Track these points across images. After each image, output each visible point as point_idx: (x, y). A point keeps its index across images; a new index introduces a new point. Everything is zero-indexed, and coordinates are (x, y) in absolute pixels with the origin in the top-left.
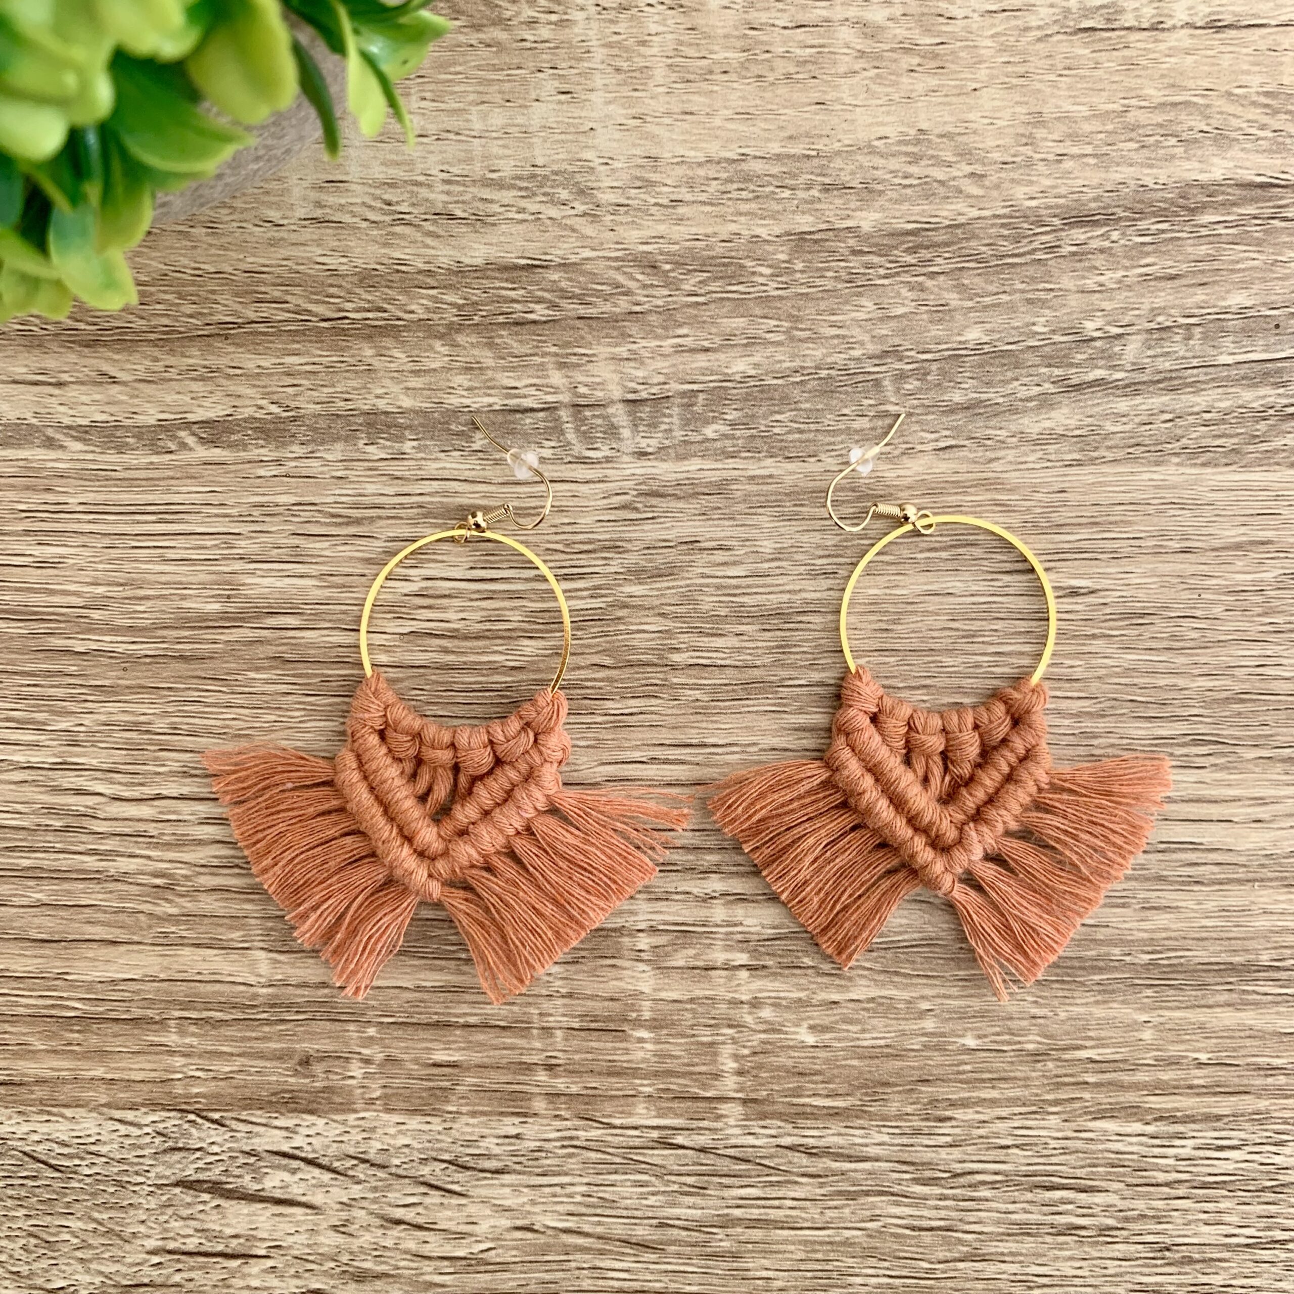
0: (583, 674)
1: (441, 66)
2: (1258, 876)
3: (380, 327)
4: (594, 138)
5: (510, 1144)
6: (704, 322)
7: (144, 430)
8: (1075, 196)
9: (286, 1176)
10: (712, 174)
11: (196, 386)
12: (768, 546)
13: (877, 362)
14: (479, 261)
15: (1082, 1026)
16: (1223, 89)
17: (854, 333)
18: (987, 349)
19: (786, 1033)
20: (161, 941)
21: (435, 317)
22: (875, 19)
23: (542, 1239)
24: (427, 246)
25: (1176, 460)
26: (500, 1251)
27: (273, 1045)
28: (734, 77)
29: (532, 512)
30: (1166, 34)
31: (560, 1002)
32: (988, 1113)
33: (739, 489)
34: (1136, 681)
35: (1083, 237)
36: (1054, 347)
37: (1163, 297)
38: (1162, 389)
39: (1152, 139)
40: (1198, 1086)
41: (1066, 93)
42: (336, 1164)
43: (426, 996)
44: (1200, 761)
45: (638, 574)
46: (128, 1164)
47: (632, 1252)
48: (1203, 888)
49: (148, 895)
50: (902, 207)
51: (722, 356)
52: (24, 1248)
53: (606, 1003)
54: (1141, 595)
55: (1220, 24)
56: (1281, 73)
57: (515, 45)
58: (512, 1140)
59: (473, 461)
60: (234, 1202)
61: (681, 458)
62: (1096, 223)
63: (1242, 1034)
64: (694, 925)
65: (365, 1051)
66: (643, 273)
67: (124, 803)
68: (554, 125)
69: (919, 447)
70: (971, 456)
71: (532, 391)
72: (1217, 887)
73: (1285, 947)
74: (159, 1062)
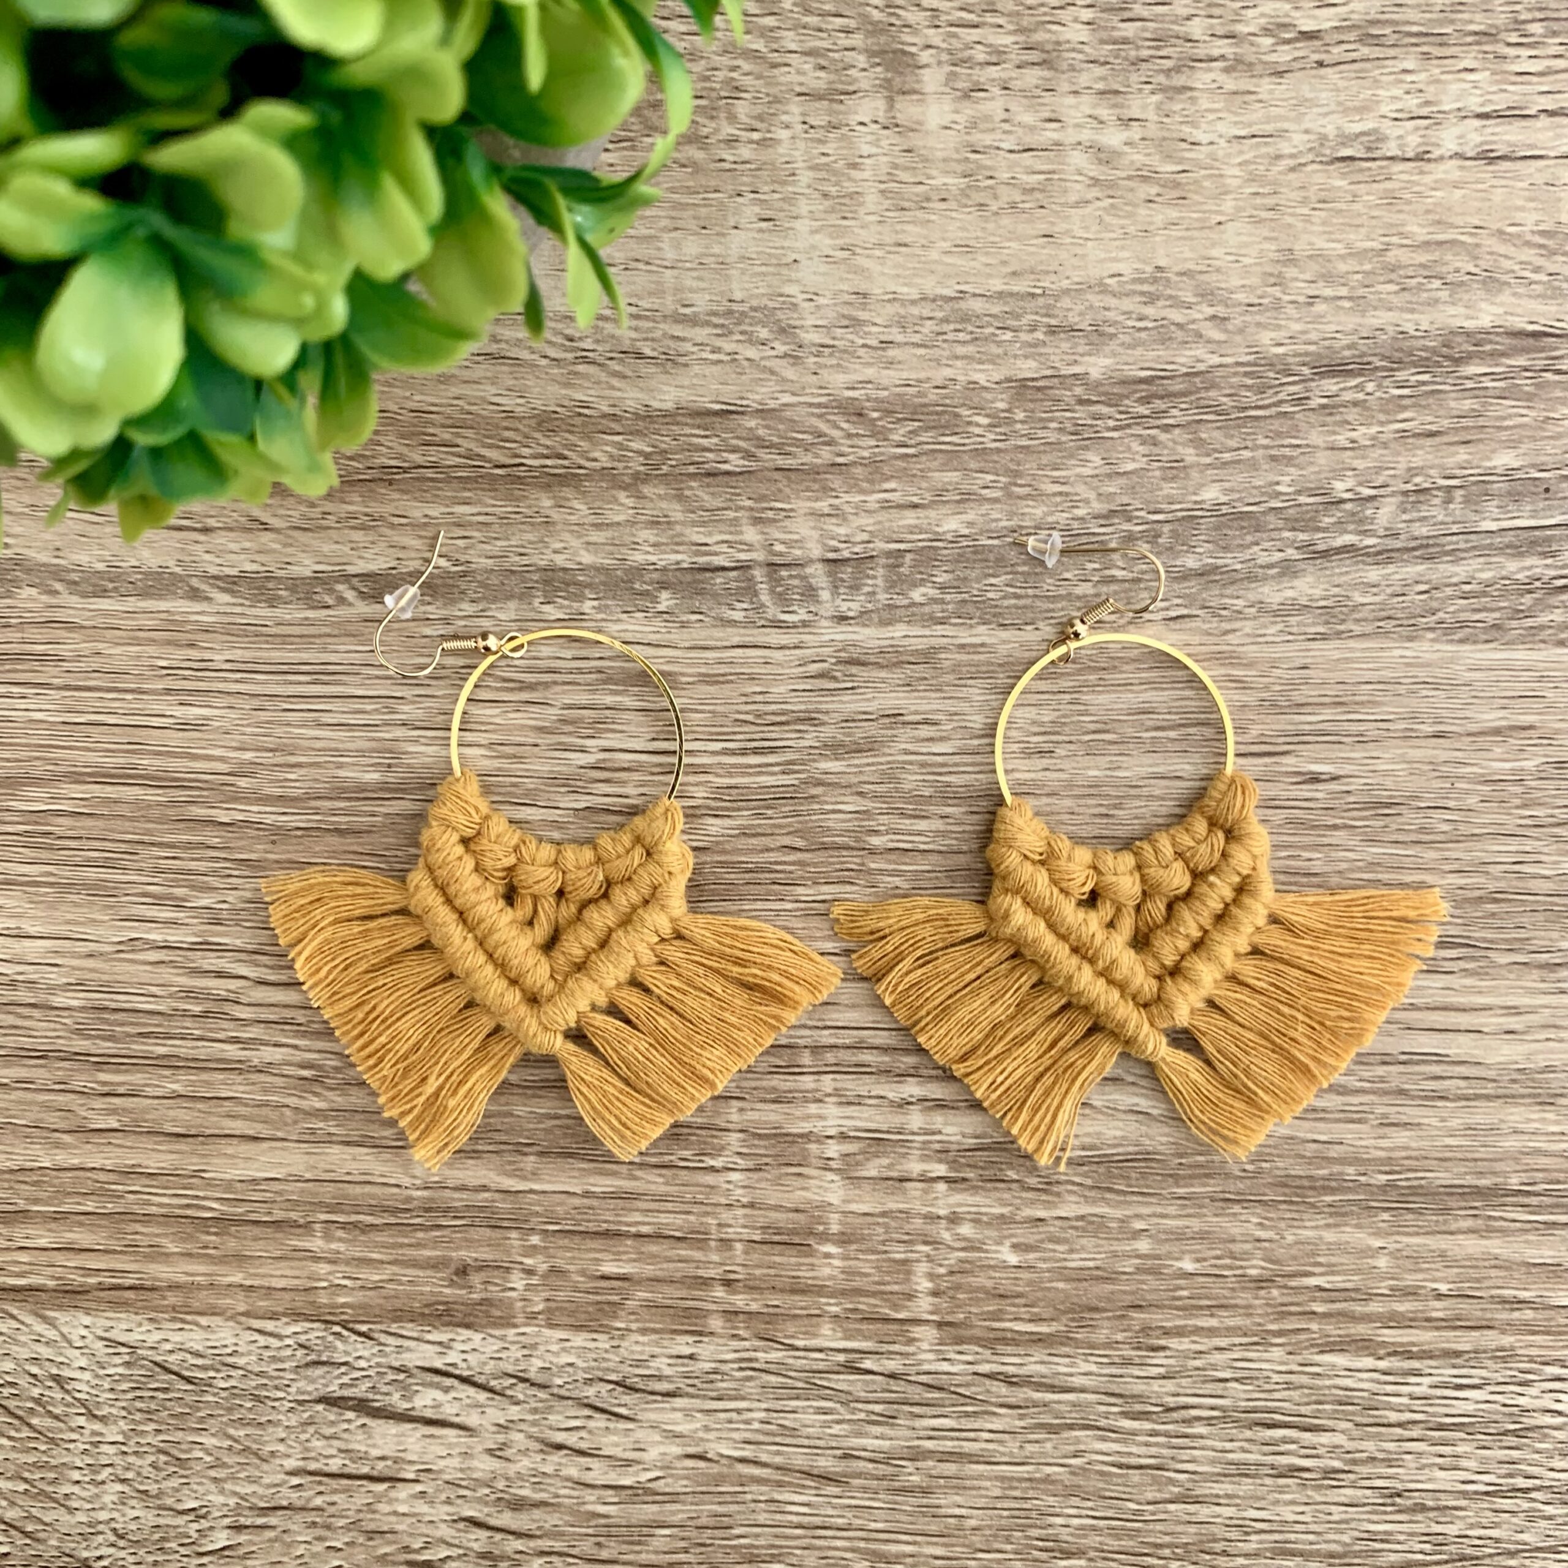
0: (773, 856)
2: (1509, 1092)
3: (559, 475)
4: (797, 271)
5: (683, 1365)
6: (914, 476)
7: (298, 582)
8: (1327, 343)
9: (438, 1395)
10: (926, 313)
11: (358, 536)
12: (978, 721)
13: (1103, 522)
14: (669, 405)
15: (1311, 1251)
16: (1495, 226)
17: (1078, 490)
18: (1225, 509)
19: (987, 1251)
20: (306, 1137)
21: (620, 465)
22: (1111, 143)
23: (715, 1469)
24: (613, 388)
25: (1430, 635)
26: (669, 1480)
27: (427, 1253)
28: (953, 205)
29: (721, 679)
30: (1433, 165)
31: (740, 1212)
32: (1205, 1344)
33: (948, 659)
34: (1380, 876)
35: (1335, 388)
36: (1298, 509)
37: (1421, 456)
38: (1417, 557)
39: (1414, 281)
40: (1437, 1320)
41: (1321, 229)
42: (493, 1383)
43: (595, 1203)
44: (1448, 966)
45: (835, 749)
46: (268, 1378)
47: (813, 1484)
48: (1448, 1104)
49: (294, 1088)
50: (1135, 352)
51: (932, 513)
52: (154, 1465)
53: (791, 1215)
54: (1389, 783)
55: (1493, 155)
56: (1559, 211)
57: (713, 166)
58: (686, 1361)
59: (658, 623)
60: (381, 1422)
61: (885, 623)
62: (1350, 373)
63: (1486, 1264)
64: (888, 1132)
65: (528, 1261)
66: (848, 421)
67: (270, 988)
68: (754, 256)
69: (1148, 617)
70: (1206, 626)
71: (724, 548)
72: (1464, 1103)
73: (1537, 1170)
74: (302, 1268)
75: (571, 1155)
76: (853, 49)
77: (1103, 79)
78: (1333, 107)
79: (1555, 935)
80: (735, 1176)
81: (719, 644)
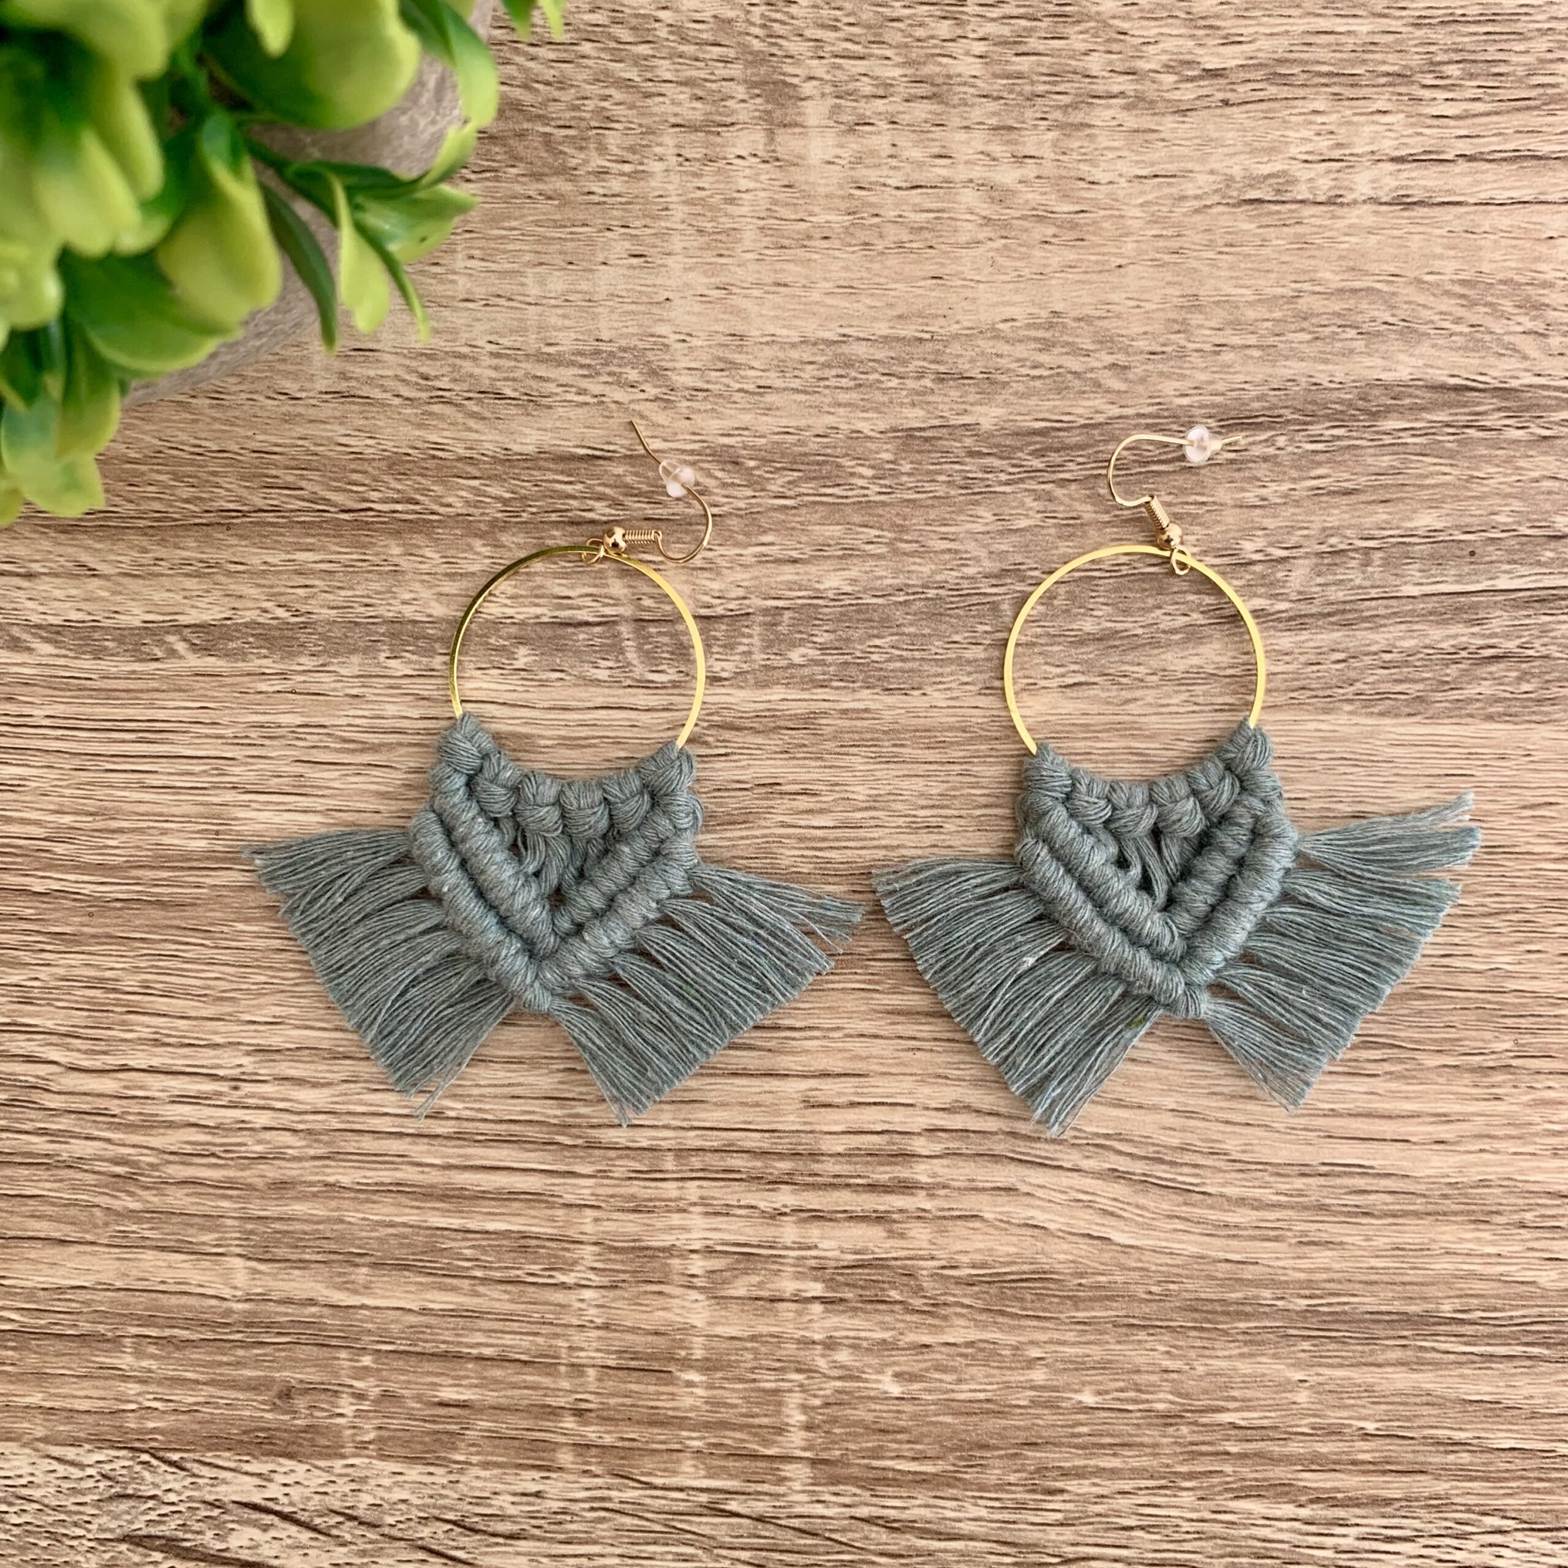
1: (493, 220)
2: (1440, 1208)
3: (411, 521)
4: (670, 310)
5: (529, 1504)
6: (793, 529)
7: (126, 632)
8: (1234, 394)
9: (256, 1534)
10: (807, 357)
11: (191, 583)
12: (861, 793)
13: (995, 582)
14: (531, 449)
15: (1224, 1383)
16: (1412, 275)
17: (968, 548)
18: (1125, 570)
19: (867, 1381)
20: (118, 1241)
21: (477, 512)
22: (1005, 181)
24: (470, 430)
25: (1348, 707)
27: (248, 1373)
28: (836, 244)
29: (583, 742)
30: (1345, 209)
31: (594, 1334)
32: (1108, 1486)
33: (829, 724)
35: (1243, 442)
37: (1337, 515)
38: (1333, 624)
39: (1327, 331)
40: (1363, 1462)
41: (1228, 274)
42: (317, 1521)
43: (432, 1321)
44: (1372, 1068)
46: (66, 1512)
48: (1373, 1221)
49: (106, 1186)
50: (1029, 402)
51: (812, 569)
53: (650, 1338)
55: (1409, 200)
56: (1480, 259)
57: (580, 198)
58: (531, 1499)
59: (515, 681)
61: (762, 685)
62: (1259, 427)
63: (1418, 1400)
64: (759, 1246)
65: (359, 1384)
66: (722, 470)
67: (83, 1075)
68: (624, 294)
69: (1043, 683)
70: (1104, 695)
71: (588, 601)
72: (1390, 1220)
73: (1472, 1296)
74: (110, 1388)
75: (406, 1268)
76: (732, 80)
77: (994, 114)
78: (1240, 148)
79: (1488, 1036)
80: (587, 1294)
81: (581, 704)
